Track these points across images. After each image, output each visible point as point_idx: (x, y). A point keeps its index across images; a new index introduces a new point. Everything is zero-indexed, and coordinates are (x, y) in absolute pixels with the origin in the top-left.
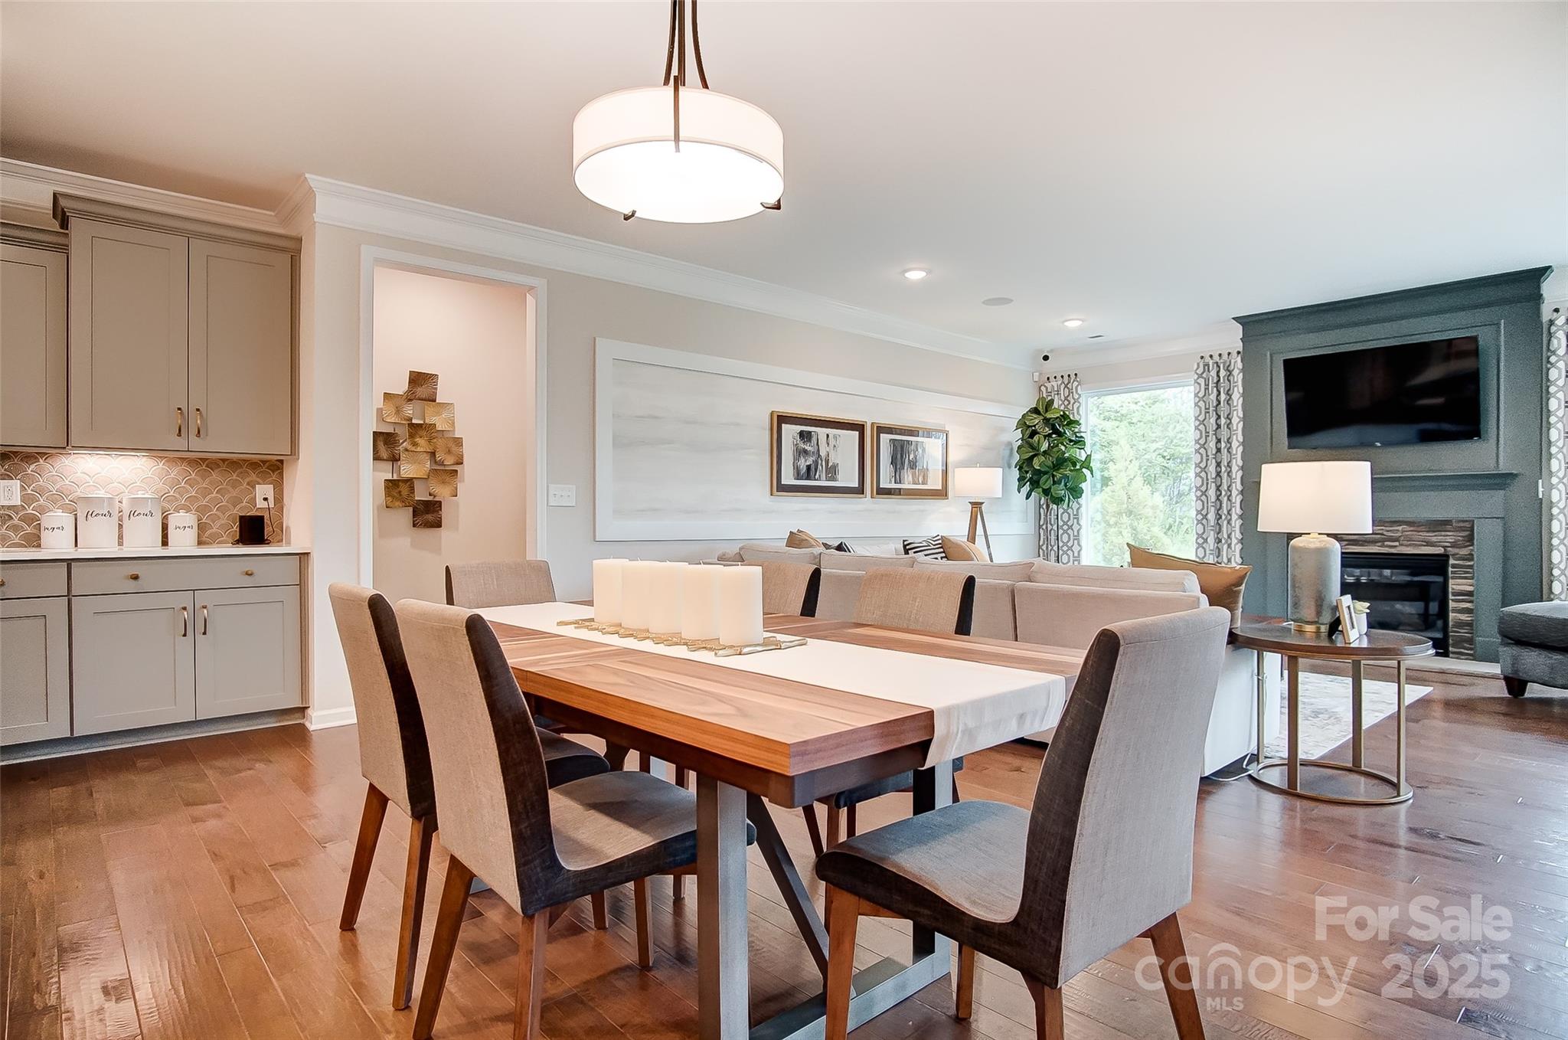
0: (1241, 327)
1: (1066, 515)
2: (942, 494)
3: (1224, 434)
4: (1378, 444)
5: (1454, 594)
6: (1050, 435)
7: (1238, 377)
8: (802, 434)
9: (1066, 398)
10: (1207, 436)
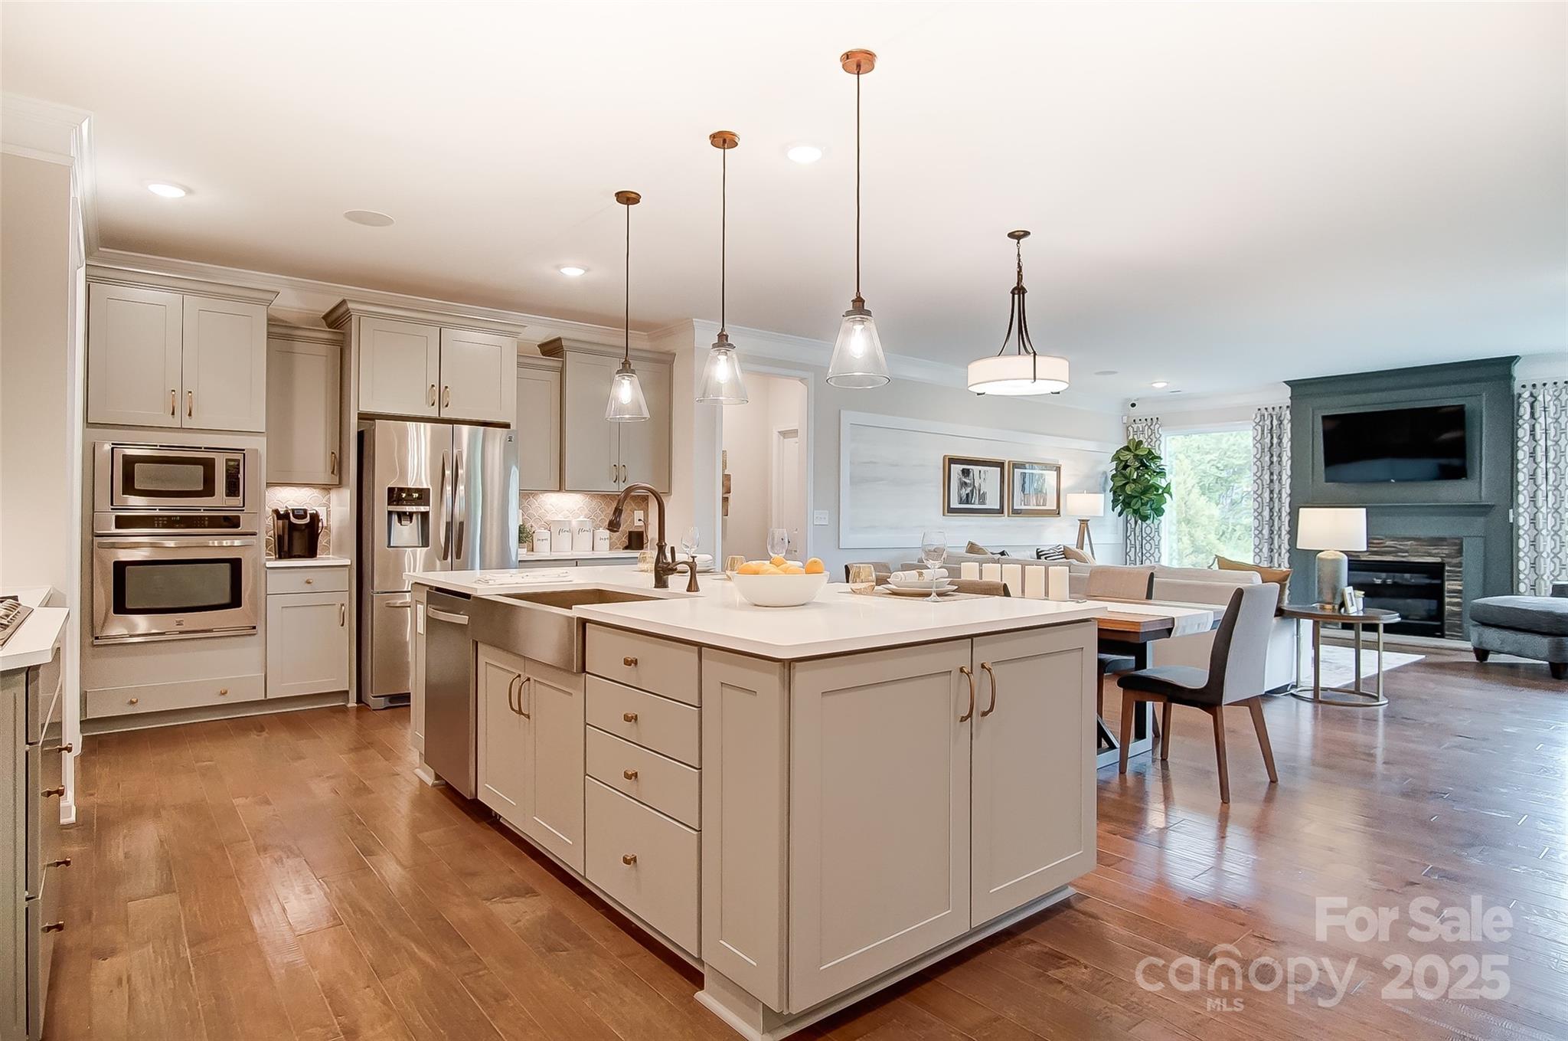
0: (1290, 388)
1: (1148, 528)
2: (1057, 513)
3: (1276, 468)
4: (1393, 481)
5: (1449, 592)
6: (1138, 468)
7: (1287, 425)
8: (964, 471)
9: (1149, 437)
10: (1263, 470)
